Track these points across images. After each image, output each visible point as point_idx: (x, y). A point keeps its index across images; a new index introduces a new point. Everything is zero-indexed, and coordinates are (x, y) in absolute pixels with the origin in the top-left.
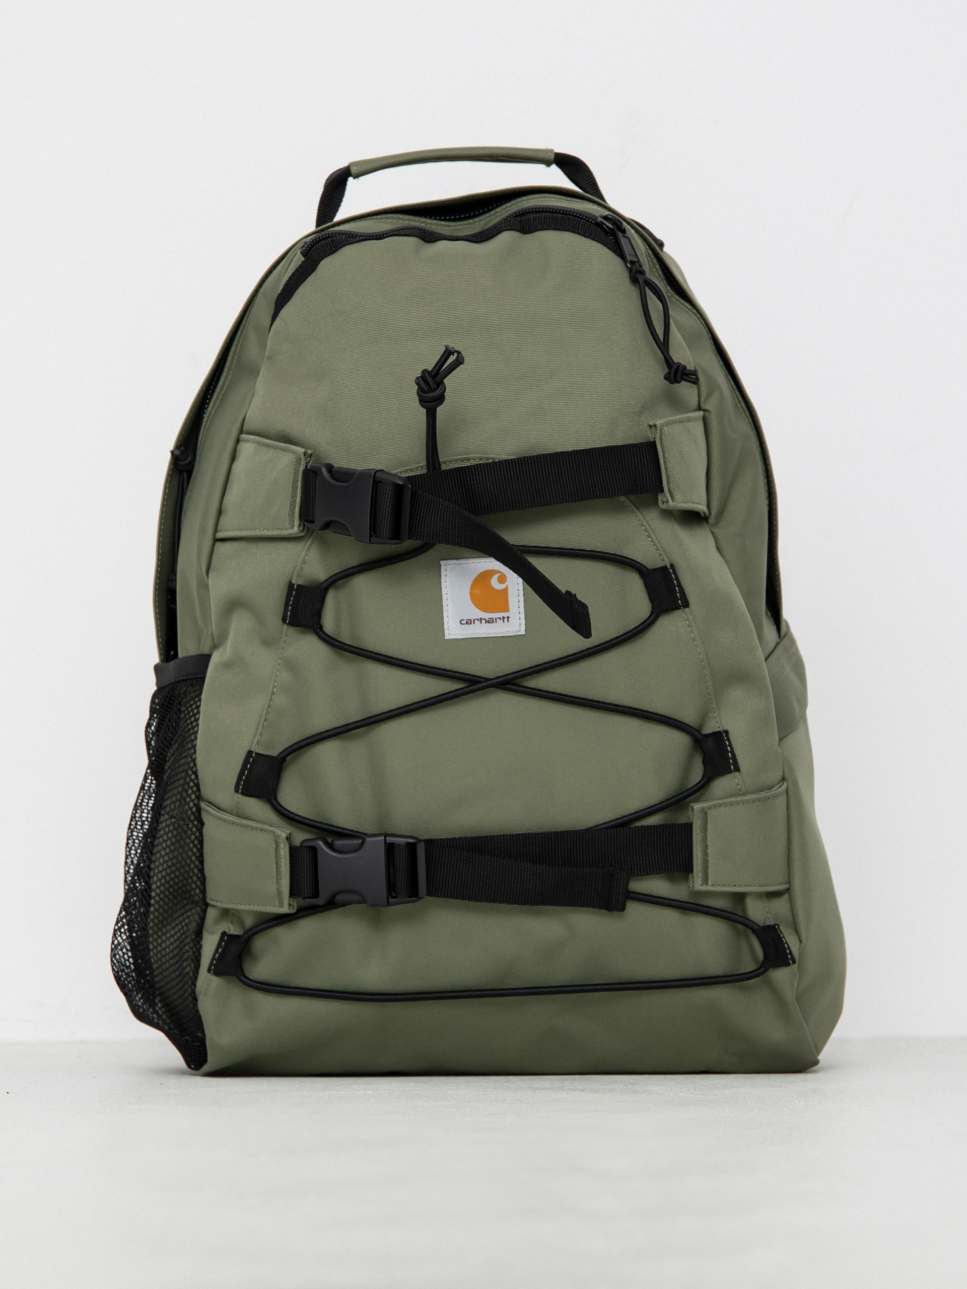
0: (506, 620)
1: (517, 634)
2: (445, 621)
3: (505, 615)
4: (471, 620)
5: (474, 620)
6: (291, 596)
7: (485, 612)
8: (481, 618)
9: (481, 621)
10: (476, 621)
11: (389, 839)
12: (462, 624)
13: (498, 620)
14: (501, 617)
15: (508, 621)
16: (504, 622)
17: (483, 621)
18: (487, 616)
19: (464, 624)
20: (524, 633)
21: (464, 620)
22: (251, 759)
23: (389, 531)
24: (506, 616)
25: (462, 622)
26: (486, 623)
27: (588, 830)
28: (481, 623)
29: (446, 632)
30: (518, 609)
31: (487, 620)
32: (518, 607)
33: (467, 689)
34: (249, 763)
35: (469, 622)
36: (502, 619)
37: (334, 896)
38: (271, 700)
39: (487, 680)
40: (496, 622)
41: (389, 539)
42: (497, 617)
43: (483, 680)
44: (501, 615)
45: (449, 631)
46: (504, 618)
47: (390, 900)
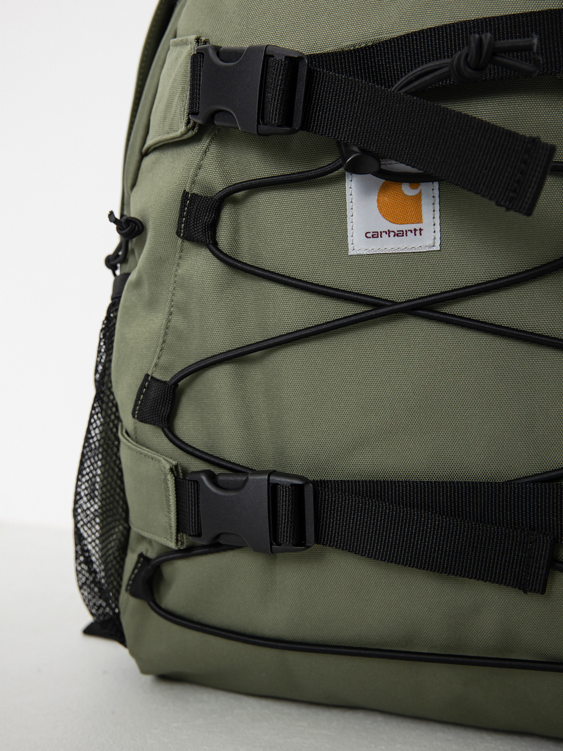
0: (418, 232)
1: (431, 249)
2: (349, 234)
3: (417, 226)
4: (377, 232)
5: (381, 232)
6: (185, 206)
7: (394, 223)
8: (389, 231)
9: (389, 234)
10: (384, 234)
11: (275, 479)
12: (367, 237)
13: (409, 233)
14: (413, 229)
15: (421, 234)
16: (415, 235)
17: (392, 234)
18: (396, 227)
19: (370, 237)
20: (439, 249)
21: (369, 233)
22: (147, 383)
23: (279, 115)
24: (418, 228)
25: (368, 235)
26: (394, 236)
27: (509, 482)
28: (389, 236)
29: (350, 247)
30: (432, 220)
31: (397, 233)
32: (433, 217)
33: (369, 314)
34: (145, 388)
35: (376, 235)
36: (413, 232)
37: (218, 536)
38: (169, 321)
39: (394, 303)
40: (407, 236)
41: (279, 126)
42: (407, 229)
43: (388, 304)
44: (412, 227)
45: (353, 245)
46: (415, 230)
47: (275, 547)
